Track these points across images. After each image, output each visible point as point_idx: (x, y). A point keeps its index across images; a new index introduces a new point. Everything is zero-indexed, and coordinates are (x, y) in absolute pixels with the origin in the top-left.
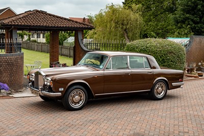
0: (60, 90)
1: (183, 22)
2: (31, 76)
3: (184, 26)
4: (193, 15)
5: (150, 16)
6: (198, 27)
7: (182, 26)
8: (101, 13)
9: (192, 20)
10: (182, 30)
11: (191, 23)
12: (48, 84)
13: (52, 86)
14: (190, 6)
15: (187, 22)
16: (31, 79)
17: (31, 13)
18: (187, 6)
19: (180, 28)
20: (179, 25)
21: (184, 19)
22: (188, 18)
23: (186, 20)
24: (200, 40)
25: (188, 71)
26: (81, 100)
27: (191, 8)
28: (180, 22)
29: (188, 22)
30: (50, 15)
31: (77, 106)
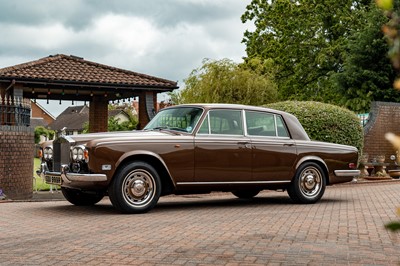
0: (104, 168)
1: (357, 85)
2: (45, 150)
3: (358, 92)
4: (376, 70)
5: (292, 83)
6: (387, 94)
7: (355, 93)
8: (194, 78)
9: (375, 81)
10: (356, 100)
11: (373, 86)
12: (80, 157)
13: (87, 161)
14: (370, 54)
15: (364, 86)
16: (46, 156)
17: (52, 59)
18: (363, 54)
19: (351, 97)
20: (349, 91)
21: (358, 78)
22: (366, 78)
23: (363, 81)
24: (391, 110)
25: (369, 170)
26: (147, 193)
27: (370, 58)
28: (350, 86)
29: (367, 85)
30: (89, 64)
31: (140, 204)
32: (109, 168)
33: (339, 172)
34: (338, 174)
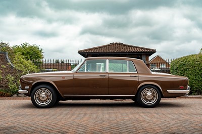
0: (26, 88)
32: (28, 87)
33: (169, 91)
34: (169, 92)
